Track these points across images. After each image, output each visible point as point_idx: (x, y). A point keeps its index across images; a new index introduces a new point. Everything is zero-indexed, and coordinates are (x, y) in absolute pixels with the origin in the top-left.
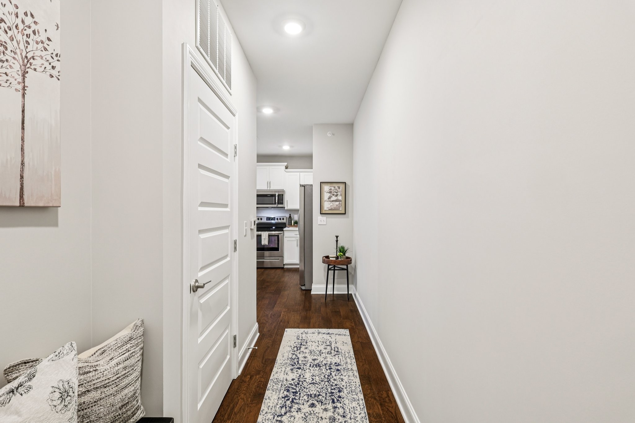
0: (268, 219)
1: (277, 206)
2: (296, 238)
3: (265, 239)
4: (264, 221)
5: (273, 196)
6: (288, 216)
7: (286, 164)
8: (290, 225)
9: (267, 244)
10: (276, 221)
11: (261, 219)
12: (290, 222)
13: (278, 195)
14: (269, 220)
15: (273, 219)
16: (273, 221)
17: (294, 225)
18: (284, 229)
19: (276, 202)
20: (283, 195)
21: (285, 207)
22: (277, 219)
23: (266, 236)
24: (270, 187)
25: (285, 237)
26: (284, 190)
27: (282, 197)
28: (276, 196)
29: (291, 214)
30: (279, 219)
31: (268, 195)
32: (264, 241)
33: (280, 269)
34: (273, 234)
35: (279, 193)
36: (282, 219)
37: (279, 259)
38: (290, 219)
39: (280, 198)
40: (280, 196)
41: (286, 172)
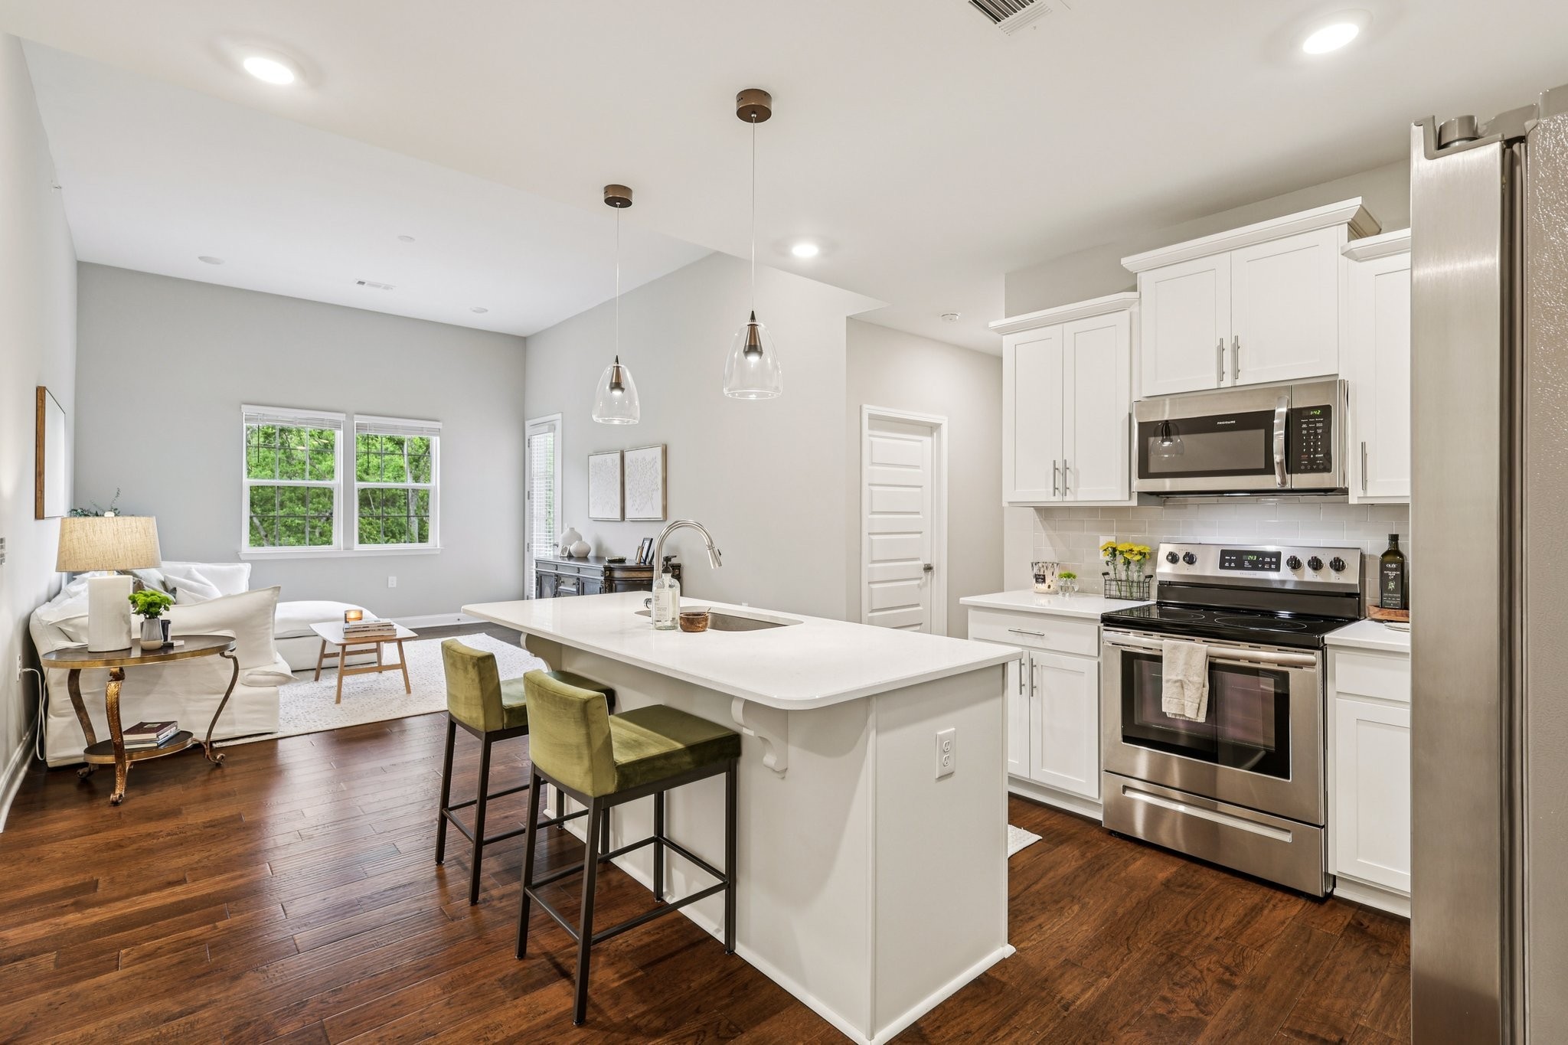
0: (1232, 558)
1: (1284, 482)
3: (1182, 684)
4: (1208, 568)
5: (1262, 420)
6: (1376, 545)
7: (1351, 205)
8: (1396, 605)
9: (1202, 719)
10: (1285, 575)
11: (1190, 559)
12: (1392, 586)
13: (1294, 417)
14: (1240, 566)
15: (1268, 560)
16: (1261, 576)
18: (1330, 637)
19: (1277, 458)
20: (1326, 411)
21: (1345, 492)
22: (1295, 564)
23: (1189, 663)
24: (1236, 373)
25: (1341, 696)
26: (1337, 375)
27: (1318, 425)
28: (1275, 422)
29: (1400, 538)
30: (1306, 565)
31: (1223, 423)
32: (1175, 696)
33: (1293, 899)
34: (1245, 658)
35: (1298, 405)
36: (1326, 560)
37: (1289, 831)
38: (1394, 566)
39: (1308, 429)
40: (1305, 423)
41: (1356, 260)
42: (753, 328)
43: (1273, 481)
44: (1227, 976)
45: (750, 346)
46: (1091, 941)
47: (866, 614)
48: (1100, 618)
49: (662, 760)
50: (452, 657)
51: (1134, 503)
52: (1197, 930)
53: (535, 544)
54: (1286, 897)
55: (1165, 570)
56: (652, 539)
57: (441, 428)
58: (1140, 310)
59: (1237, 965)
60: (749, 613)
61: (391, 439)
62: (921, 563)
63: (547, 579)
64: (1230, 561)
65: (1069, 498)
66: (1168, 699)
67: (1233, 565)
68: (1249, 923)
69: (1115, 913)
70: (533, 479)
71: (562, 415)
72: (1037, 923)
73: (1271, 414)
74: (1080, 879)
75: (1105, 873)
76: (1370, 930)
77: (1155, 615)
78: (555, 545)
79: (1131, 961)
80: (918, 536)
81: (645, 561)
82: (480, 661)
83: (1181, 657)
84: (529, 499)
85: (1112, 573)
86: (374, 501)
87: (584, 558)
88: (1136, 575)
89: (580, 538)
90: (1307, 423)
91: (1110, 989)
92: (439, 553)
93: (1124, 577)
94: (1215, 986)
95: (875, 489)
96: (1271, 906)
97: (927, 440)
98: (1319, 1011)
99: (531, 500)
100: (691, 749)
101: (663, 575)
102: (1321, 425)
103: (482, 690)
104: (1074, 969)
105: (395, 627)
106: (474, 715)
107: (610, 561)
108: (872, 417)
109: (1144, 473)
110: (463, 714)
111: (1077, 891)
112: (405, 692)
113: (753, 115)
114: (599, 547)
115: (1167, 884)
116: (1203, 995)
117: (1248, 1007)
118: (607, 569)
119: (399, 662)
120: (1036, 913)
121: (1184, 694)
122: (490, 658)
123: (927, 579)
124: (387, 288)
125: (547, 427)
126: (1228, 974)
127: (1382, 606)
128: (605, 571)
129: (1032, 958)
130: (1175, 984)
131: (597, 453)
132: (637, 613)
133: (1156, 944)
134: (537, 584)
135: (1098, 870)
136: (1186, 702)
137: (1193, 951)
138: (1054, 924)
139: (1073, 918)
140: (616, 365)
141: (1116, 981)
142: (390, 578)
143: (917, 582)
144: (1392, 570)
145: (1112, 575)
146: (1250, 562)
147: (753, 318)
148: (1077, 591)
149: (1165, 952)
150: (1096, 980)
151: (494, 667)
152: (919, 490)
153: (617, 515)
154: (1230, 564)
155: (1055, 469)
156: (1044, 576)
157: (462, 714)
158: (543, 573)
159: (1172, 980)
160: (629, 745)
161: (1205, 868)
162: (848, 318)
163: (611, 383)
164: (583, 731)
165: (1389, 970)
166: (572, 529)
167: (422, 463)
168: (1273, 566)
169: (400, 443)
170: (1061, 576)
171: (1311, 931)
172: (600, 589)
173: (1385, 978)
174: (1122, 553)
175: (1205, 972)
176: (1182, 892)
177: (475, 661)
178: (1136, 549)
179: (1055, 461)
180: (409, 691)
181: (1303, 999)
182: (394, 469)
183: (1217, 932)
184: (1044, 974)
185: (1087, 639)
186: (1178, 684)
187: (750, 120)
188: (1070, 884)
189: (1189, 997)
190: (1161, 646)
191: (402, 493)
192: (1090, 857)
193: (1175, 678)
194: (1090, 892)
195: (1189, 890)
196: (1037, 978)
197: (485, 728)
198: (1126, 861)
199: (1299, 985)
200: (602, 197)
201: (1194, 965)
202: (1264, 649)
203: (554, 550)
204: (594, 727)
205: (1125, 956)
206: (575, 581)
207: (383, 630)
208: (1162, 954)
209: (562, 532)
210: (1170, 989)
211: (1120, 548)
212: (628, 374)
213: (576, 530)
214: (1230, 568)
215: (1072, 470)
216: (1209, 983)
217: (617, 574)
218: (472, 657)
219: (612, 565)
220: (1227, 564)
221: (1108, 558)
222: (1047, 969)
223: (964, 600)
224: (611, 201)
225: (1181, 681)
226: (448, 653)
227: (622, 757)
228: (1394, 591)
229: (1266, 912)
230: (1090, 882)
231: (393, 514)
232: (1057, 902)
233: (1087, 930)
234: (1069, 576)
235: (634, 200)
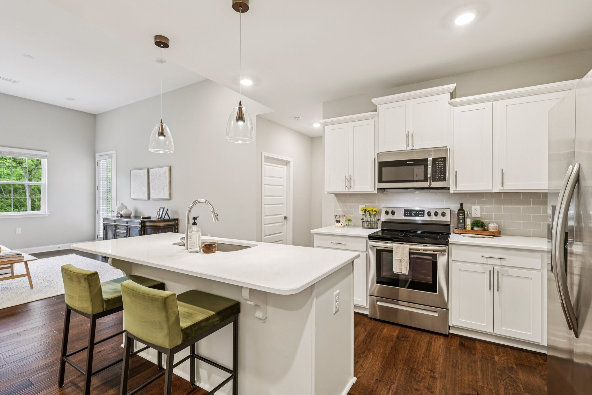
0: (408, 212)
1: (430, 185)
2: (486, 266)
4: (400, 216)
5: (423, 162)
6: (455, 207)
7: (452, 87)
8: (462, 228)
9: (408, 273)
10: (426, 218)
11: (393, 213)
12: (461, 221)
13: (434, 161)
14: (411, 216)
15: (420, 213)
16: (418, 219)
17: (472, 229)
18: (449, 240)
19: (429, 176)
20: (445, 159)
21: (449, 188)
22: (429, 214)
23: (403, 253)
24: (413, 145)
25: (454, 261)
26: (447, 147)
27: (442, 164)
28: (428, 163)
29: (463, 204)
30: (433, 214)
31: (409, 163)
32: (398, 265)
33: (439, 336)
34: (422, 250)
35: (436, 156)
36: (440, 213)
37: (437, 312)
38: (462, 214)
39: (439, 166)
40: (437, 163)
41: (453, 106)
42: (240, 109)
43: (426, 184)
44: (432, 374)
45: (239, 117)
46: (382, 368)
47: (264, 238)
48: (368, 236)
49: (205, 322)
50: (69, 275)
51: (376, 192)
52: (415, 356)
53: (101, 211)
54: (436, 336)
55: (384, 218)
56: (164, 208)
57: (48, 155)
58: (378, 119)
59: (434, 369)
60: (228, 242)
61: (15, 160)
62: (283, 216)
63: (110, 227)
64: (407, 214)
65: (351, 190)
66: (396, 267)
67: (408, 215)
68: (430, 349)
69: (386, 354)
70: (100, 181)
71: (116, 152)
72: (360, 364)
73: (426, 160)
74: (368, 341)
75: (376, 336)
76: (466, 344)
77: (380, 234)
78: (112, 211)
79: (399, 375)
80: (282, 205)
81: (161, 217)
82: (89, 277)
83: (400, 250)
84: (98, 189)
85: (365, 218)
86: (4, 191)
87: (129, 217)
88: (374, 219)
89: (126, 208)
90: (438, 164)
91: (397, 389)
92: (47, 216)
93: (369, 221)
94: (431, 379)
95: (266, 186)
96: (433, 341)
97: (285, 167)
98: (466, 382)
99: (99, 190)
100: (218, 314)
101: (193, 226)
102: (443, 164)
103: (91, 292)
104: (381, 383)
105: (23, 255)
106: (85, 306)
107: (143, 218)
108: (266, 157)
109: (381, 181)
110: (77, 306)
111: (369, 346)
112: (30, 288)
113: (240, 8)
114: (136, 212)
115: (398, 337)
116: (428, 384)
117: (444, 386)
118: (142, 221)
119: (26, 273)
120: (358, 359)
121: (401, 264)
122: (95, 275)
123: (285, 222)
124: (14, 82)
125: (108, 157)
126: (432, 373)
127: (458, 228)
128: (142, 222)
129: (364, 381)
130: (417, 382)
131: (135, 169)
132: (174, 244)
133: (404, 365)
134: (104, 229)
135: (373, 336)
136: (402, 267)
137: (417, 365)
138: (366, 363)
139: (372, 359)
140: (161, 124)
141: (397, 385)
142: (17, 229)
143: (282, 223)
144: (461, 216)
145: (365, 220)
146: (414, 214)
147: (240, 104)
148: (353, 226)
149: (408, 368)
150: (390, 386)
151: (98, 279)
152: (282, 187)
153: (146, 197)
154: (407, 215)
155: (346, 179)
156: (340, 220)
157: (76, 304)
158: (107, 224)
159: (416, 380)
160: (189, 315)
161: (407, 329)
162: (257, 116)
163: (159, 133)
164: (164, 314)
165: (478, 360)
166: (122, 204)
167: (33, 173)
168: (422, 215)
169: (20, 163)
170: (346, 220)
171: (449, 349)
172: (139, 231)
173: (478, 364)
174: (369, 211)
175: (425, 374)
176: (404, 340)
177: (86, 277)
178: (374, 210)
179: (346, 176)
180: (32, 287)
181: (459, 379)
182: (16, 175)
183: (422, 355)
184: (371, 388)
185: (362, 245)
186: (399, 261)
187: (238, 11)
188: (365, 344)
189: (424, 386)
190: (392, 246)
191: (21, 187)
192: (368, 330)
193: (398, 258)
194: (374, 346)
195: (406, 339)
196: (369, 390)
197: (93, 313)
198: (381, 330)
199: (455, 372)
200: (153, 41)
201: (420, 372)
202: (429, 246)
203: (112, 213)
204: (170, 311)
205: (396, 373)
206: (125, 227)
207: (15, 257)
208: (408, 369)
209: (116, 205)
210: (416, 384)
211: (368, 209)
212: (168, 129)
213: (124, 204)
214: (407, 216)
215: (353, 179)
216: (428, 379)
217: (148, 224)
218: (84, 275)
219: (145, 220)
220: (406, 215)
221: (363, 213)
222: (371, 385)
223: (312, 231)
224: (158, 44)
225: (400, 260)
226: (67, 273)
227: (184, 324)
228: (462, 223)
229: (433, 343)
230: (372, 342)
231: (16, 197)
232: (364, 353)
233: (379, 364)
234: (350, 220)
235: (170, 44)
